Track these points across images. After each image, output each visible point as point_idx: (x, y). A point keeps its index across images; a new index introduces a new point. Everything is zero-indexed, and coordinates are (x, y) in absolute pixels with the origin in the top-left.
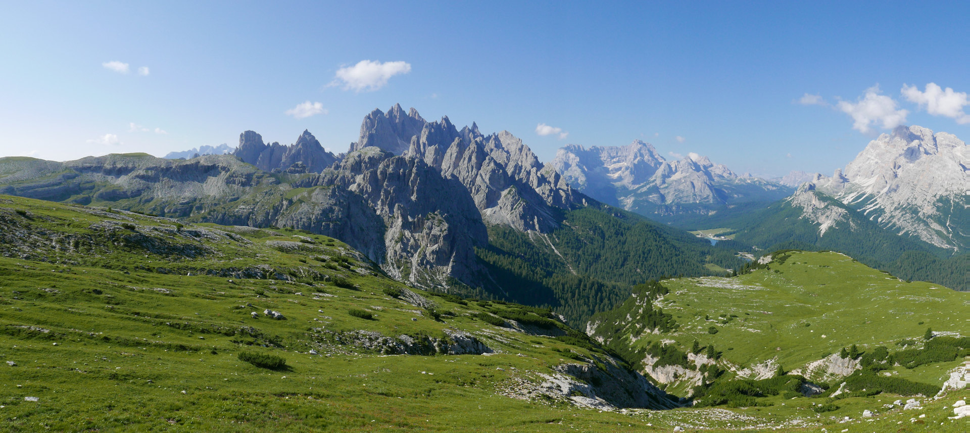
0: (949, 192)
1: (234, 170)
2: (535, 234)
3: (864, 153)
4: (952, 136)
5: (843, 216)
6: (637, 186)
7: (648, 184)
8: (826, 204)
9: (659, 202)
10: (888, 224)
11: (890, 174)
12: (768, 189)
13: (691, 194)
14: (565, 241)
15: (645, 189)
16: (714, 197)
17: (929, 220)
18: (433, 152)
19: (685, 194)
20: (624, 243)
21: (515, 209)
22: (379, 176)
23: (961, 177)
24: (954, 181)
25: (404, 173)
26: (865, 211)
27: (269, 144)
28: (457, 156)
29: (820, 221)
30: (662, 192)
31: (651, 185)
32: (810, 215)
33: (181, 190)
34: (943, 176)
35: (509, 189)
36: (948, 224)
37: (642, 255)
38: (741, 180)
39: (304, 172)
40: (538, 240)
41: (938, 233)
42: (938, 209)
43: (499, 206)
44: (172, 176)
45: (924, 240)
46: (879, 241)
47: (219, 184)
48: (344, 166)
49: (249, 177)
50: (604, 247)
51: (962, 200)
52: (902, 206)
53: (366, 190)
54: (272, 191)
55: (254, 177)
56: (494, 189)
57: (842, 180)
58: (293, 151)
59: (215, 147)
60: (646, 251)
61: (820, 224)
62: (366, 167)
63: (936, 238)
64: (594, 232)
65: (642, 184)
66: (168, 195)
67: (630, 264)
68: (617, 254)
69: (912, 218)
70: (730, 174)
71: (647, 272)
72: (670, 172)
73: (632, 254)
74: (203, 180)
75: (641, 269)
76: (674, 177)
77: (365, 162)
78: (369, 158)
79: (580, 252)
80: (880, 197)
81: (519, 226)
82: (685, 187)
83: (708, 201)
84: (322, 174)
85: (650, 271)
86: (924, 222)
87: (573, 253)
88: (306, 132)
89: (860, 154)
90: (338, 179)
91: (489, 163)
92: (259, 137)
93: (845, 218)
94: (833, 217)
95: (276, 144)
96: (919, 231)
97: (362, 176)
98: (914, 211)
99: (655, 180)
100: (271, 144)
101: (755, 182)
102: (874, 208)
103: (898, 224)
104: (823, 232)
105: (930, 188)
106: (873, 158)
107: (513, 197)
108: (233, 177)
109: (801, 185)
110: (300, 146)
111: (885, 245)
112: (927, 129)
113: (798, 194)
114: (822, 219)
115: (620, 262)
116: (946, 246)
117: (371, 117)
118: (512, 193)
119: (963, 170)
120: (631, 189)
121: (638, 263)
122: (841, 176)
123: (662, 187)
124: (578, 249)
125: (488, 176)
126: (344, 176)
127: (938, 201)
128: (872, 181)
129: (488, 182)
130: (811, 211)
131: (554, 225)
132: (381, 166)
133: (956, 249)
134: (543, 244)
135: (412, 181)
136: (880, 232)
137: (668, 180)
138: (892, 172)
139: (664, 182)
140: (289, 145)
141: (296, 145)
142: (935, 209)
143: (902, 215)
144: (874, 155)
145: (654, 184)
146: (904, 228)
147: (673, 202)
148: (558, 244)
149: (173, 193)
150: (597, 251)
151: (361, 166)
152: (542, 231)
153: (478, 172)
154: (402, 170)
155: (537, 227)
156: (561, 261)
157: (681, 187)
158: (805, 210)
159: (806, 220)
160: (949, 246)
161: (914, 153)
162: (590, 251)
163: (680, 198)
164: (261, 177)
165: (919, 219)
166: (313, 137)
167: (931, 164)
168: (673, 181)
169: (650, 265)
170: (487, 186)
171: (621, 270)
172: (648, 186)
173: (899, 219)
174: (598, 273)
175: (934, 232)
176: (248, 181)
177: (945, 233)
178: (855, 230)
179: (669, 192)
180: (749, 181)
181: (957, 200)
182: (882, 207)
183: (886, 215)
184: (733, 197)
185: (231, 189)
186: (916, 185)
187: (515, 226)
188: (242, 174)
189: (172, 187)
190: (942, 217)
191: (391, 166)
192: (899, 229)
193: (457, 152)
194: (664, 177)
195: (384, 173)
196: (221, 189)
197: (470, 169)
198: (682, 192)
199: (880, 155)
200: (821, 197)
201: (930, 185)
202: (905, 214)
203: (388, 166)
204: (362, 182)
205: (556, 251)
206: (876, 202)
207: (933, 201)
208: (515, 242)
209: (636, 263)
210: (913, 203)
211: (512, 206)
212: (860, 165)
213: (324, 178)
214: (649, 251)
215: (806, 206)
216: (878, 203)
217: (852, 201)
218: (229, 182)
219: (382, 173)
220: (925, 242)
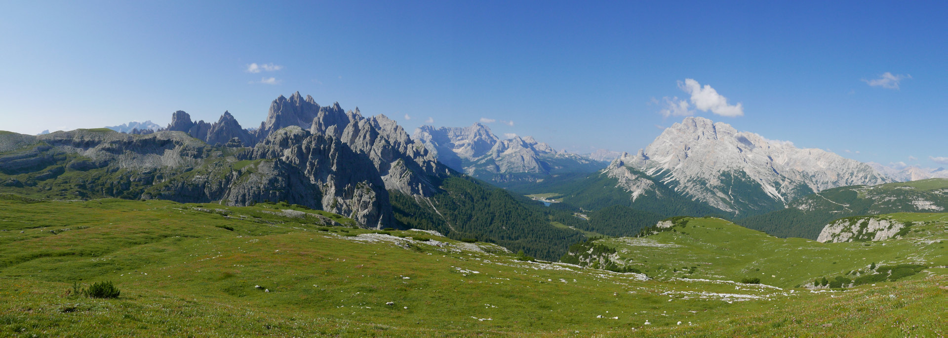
0: (730, 169)
1: (185, 145)
2: (420, 198)
3: (661, 138)
4: (728, 125)
5: (651, 186)
6: (476, 159)
7: (486, 157)
8: (636, 176)
9: (495, 172)
10: (682, 192)
11: (682, 154)
12: (582, 163)
13: (521, 165)
14: (444, 203)
15: (483, 161)
16: (539, 168)
17: (715, 190)
18: (333, 131)
19: (516, 165)
20: (489, 206)
21: (403, 177)
22: (304, 151)
23: (739, 157)
24: (733, 160)
25: (324, 148)
26: (664, 182)
27: (196, 122)
28: (353, 134)
29: (632, 190)
30: (497, 163)
31: (489, 158)
32: (624, 185)
33: (142, 162)
34: (725, 156)
35: (397, 161)
36: (730, 193)
37: (505, 216)
38: (560, 155)
39: (240, 146)
40: (423, 202)
41: (723, 200)
42: (722, 181)
43: (389, 175)
44: (133, 149)
45: (712, 205)
46: (679, 206)
47: (174, 157)
48: (274, 141)
49: (200, 150)
50: (474, 209)
51: (740, 175)
52: (693, 179)
53: (295, 162)
54: (221, 163)
55: (204, 150)
56: (385, 161)
57: (644, 158)
58: (216, 129)
59: (141, 123)
60: (507, 212)
61: (632, 192)
62: (293, 143)
63: (721, 204)
64: (465, 196)
65: (480, 157)
66: (132, 166)
67: (497, 223)
68: (486, 215)
69: (701, 188)
70: (551, 150)
71: (511, 229)
72: (504, 148)
73: (497, 214)
74: (161, 153)
75: (505, 227)
76: (507, 152)
77: (291, 139)
78: (294, 135)
79: (456, 212)
80: (675, 172)
81: (407, 191)
82: (516, 160)
83: (534, 171)
84: (256, 148)
85: (513, 228)
86: (711, 191)
87: (451, 213)
88: (227, 113)
89: (657, 138)
90: (270, 152)
91: (380, 140)
92: (188, 116)
93: (652, 188)
94: (642, 186)
95: (201, 122)
96: (708, 198)
97: (290, 150)
98: (703, 183)
99: (492, 154)
100: (198, 122)
101: (571, 157)
102: (671, 180)
103: (691, 192)
104: (635, 198)
105: (715, 165)
106: (668, 141)
107: (402, 168)
108: (186, 150)
109: (614, 161)
110: (223, 124)
111: (685, 209)
112: (708, 120)
113: (611, 168)
114: (633, 188)
115: (489, 220)
116: (729, 210)
117: (278, 101)
118: (400, 164)
119: (739, 151)
120: (472, 161)
121: (503, 222)
122: (644, 155)
123: (497, 159)
124: (455, 210)
125: (380, 151)
126: (274, 150)
127: (722, 175)
128: (668, 159)
129: (380, 155)
130: (624, 181)
131: (433, 190)
132: (305, 142)
133: (737, 212)
134: (426, 205)
135: (331, 155)
136: (680, 199)
137: (502, 154)
138: (684, 153)
139: (498, 156)
140: (212, 123)
141: (219, 123)
142: (719, 181)
143: (694, 186)
144: (669, 139)
145: (491, 157)
146: (695, 196)
147: (506, 171)
148: (438, 206)
149: (135, 164)
150: (469, 212)
151: (288, 142)
152: (425, 195)
153: (371, 147)
154: (322, 146)
155: (421, 192)
156: (442, 219)
157: (513, 160)
158: (619, 181)
159: (621, 189)
160: (731, 210)
161: (700, 138)
162: (464, 211)
163: (512, 168)
164: (210, 150)
165: (707, 189)
166: (232, 117)
167: (715, 147)
168: (506, 155)
169: (513, 223)
170: (380, 159)
171: (491, 228)
172: (486, 159)
173: (691, 189)
174: (473, 230)
175: (719, 199)
176: (199, 154)
177: (728, 199)
178: (660, 197)
179: (502, 164)
180: (567, 156)
181: (736, 175)
182: (677, 180)
183: (680, 185)
184: (555, 169)
185: (185, 160)
186: (704, 163)
187: (404, 191)
188: (194, 148)
189: (134, 158)
190: (725, 187)
191: (313, 143)
192: (691, 197)
193: (354, 131)
194: (499, 152)
195: (308, 148)
196: (177, 161)
197: (365, 145)
198: (513, 164)
199: (673, 139)
200: (632, 170)
201: (715, 163)
202: (696, 185)
203: (311, 142)
204: (290, 155)
205: (437, 211)
206: (672, 176)
207: (718, 176)
208: (406, 204)
209: (502, 222)
210: (702, 177)
211: (401, 175)
212: (658, 146)
213: (257, 152)
214: (510, 212)
215: (620, 178)
216: (674, 177)
217: (653, 174)
218: (183, 154)
219: (306, 148)
220: (712, 207)
